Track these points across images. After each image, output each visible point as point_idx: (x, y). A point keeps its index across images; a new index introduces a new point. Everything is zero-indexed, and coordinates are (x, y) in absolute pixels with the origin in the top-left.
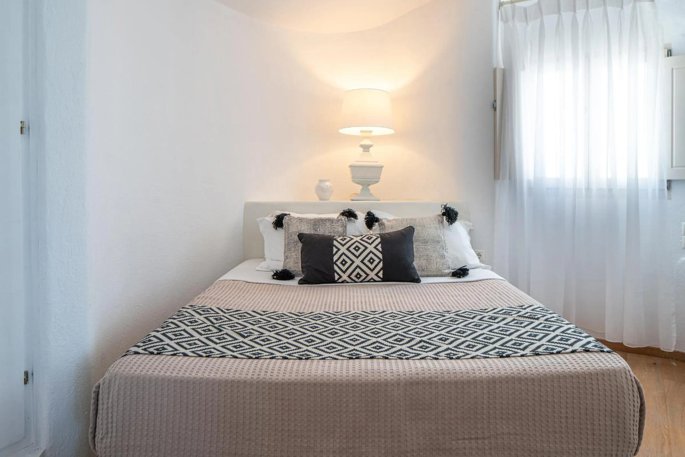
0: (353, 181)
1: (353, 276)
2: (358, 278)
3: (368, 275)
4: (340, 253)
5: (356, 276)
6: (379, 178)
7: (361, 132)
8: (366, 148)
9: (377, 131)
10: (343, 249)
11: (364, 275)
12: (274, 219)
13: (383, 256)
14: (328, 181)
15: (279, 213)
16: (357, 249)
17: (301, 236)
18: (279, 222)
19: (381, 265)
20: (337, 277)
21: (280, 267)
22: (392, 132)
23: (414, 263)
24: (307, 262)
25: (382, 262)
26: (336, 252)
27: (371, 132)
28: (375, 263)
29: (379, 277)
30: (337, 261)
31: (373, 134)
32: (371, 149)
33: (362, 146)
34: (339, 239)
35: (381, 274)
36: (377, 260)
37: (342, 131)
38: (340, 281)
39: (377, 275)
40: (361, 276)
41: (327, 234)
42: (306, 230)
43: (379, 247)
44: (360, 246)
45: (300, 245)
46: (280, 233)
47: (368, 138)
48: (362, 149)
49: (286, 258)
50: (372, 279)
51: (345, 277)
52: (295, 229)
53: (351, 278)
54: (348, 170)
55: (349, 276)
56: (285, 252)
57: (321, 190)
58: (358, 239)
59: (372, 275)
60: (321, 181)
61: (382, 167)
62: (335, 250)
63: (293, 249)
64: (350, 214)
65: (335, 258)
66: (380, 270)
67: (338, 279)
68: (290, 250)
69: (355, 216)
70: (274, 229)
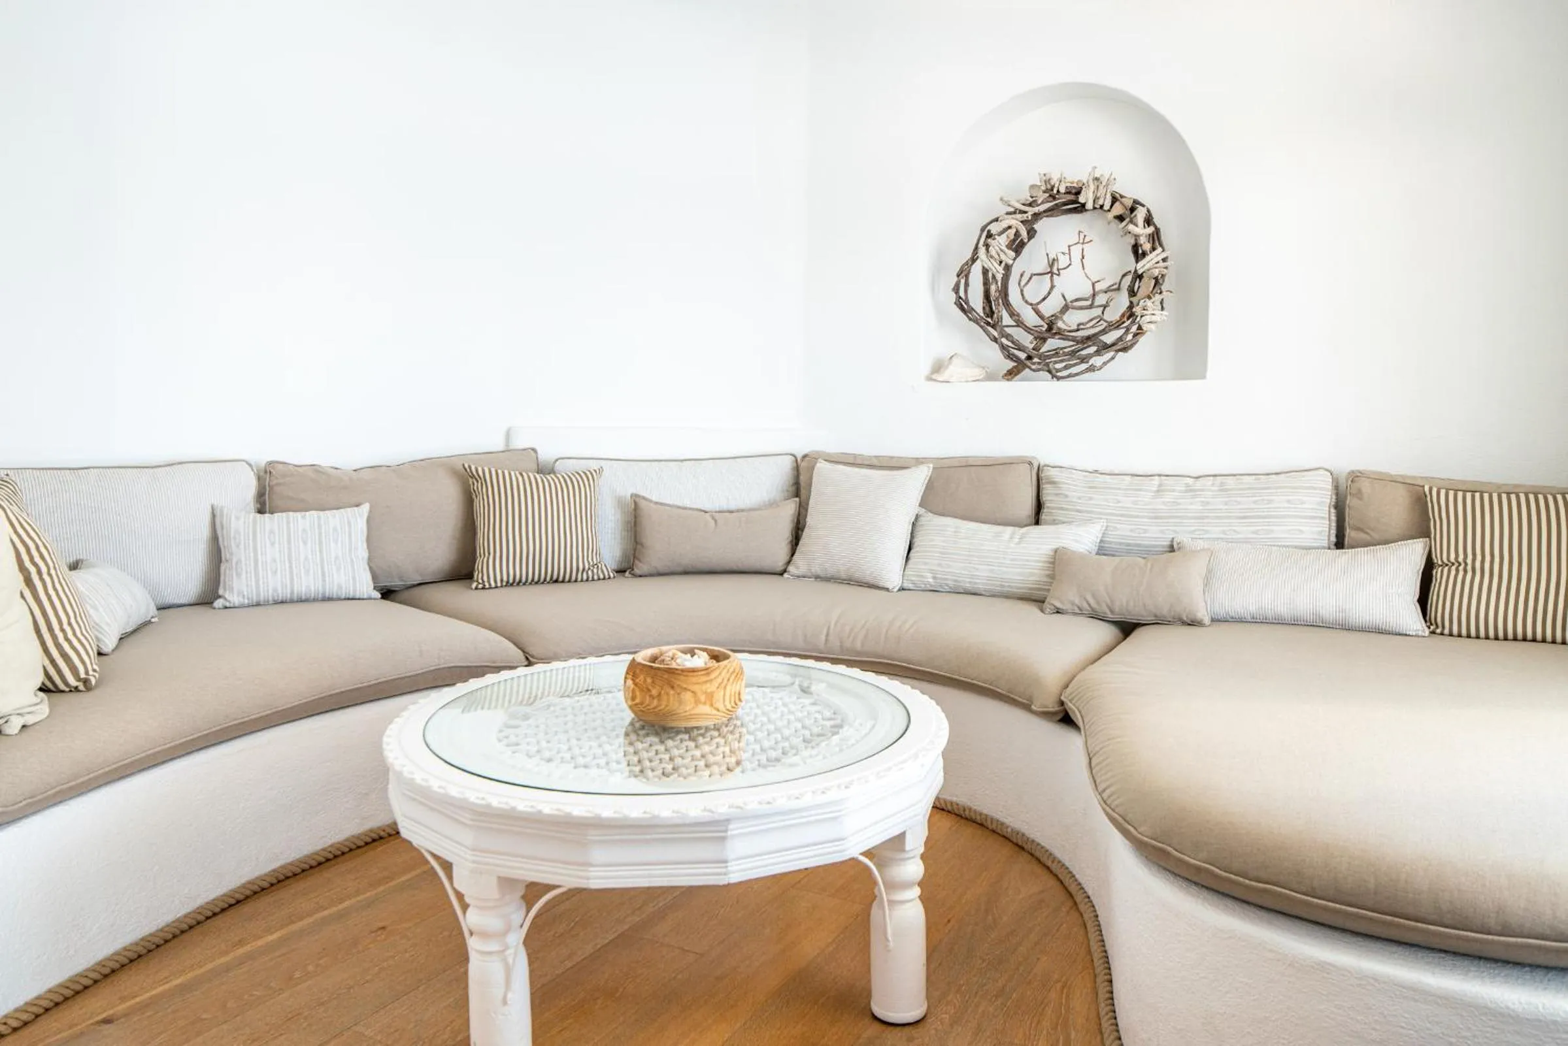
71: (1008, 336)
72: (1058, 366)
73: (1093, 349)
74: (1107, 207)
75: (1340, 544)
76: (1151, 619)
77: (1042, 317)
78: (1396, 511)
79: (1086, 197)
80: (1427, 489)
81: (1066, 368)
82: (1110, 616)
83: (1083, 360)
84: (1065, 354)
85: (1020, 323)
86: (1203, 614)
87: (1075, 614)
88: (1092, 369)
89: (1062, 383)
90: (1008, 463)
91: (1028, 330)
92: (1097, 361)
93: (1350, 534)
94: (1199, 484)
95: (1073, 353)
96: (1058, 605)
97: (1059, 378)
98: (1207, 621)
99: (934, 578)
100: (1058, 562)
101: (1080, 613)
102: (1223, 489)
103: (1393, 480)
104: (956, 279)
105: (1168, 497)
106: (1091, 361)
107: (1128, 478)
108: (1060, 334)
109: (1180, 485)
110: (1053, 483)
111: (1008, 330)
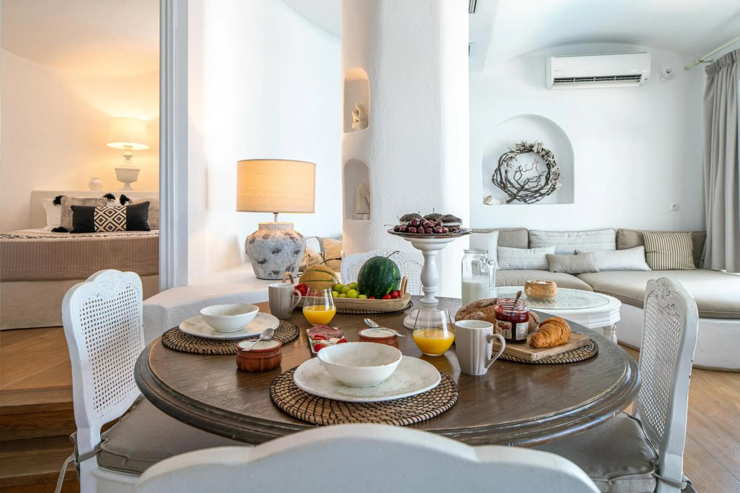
0: (118, 179)
1: (106, 228)
2: (110, 229)
3: (116, 227)
4: (99, 215)
5: (109, 228)
6: (137, 177)
7: (125, 146)
8: (128, 157)
9: (137, 147)
10: (101, 213)
11: (114, 227)
12: (54, 199)
13: (127, 216)
14: (99, 179)
15: (58, 195)
16: (110, 212)
17: (73, 207)
18: (57, 201)
19: (125, 221)
20: (96, 228)
21: (58, 226)
22: (146, 147)
23: (148, 222)
24: (77, 220)
25: (125, 220)
26: (96, 215)
27: (132, 146)
28: (121, 220)
29: (124, 228)
30: (97, 219)
31: (133, 148)
32: (131, 158)
33: (125, 156)
34: (98, 208)
35: (125, 227)
36: (123, 218)
37: (110, 145)
38: (98, 231)
39: (122, 227)
40: (112, 228)
41: (92, 206)
42: (77, 204)
43: (125, 212)
44: (112, 211)
45: (72, 213)
46: (59, 208)
47: (130, 151)
48: (125, 158)
49: (62, 221)
50: (119, 229)
51: (101, 228)
52: (69, 204)
53: (106, 229)
54: (114, 171)
55: (104, 228)
56: (62, 218)
57: (92, 185)
58: (112, 208)
59: (119, 227)
60: (93, 179)
61: (138, 170)
62: (95, 213)
63: (67, 216)
64: (110, 197)
65: (95, 218)
66: (125, 224)
67: (97, 230)
68: (65, 216)
69: (114, 198)
70: (54, 206)
71: (509, 190)
72: (527, 199)
73: (538, 195)
74: (540, 152)
75: (617, 248)
76: (581, 272)
77: (519, 184)
78: (634, 239)
79: (535, 149)
80: (643, 233)
81: (529, 200)
82: (570, 272)
83: (535, 198)
84: (530, 196)
85: (513, 187)
86: (597, 269)
87: (560, 272)
88: (538, 200)
89: (529, 205)
90: (520, 230)
91: (516, 188)
92: (539, 198)
93: (620, 246)
94: (580, 234)
95: (531, 196)
96: (555, 270)
97: (528, 203)
98: (598, 271)
99: (509, 265)
100: (548, 258)
101: (562, 272)
102: (587, 235)
103: (633, 231)
104: (494, 173)
105: (573, 238)
106: (537, 198)
107: (558, 233)
108: (527, 190)
109: (575, 234)
110: (535, 235)
111: (509, 188)
